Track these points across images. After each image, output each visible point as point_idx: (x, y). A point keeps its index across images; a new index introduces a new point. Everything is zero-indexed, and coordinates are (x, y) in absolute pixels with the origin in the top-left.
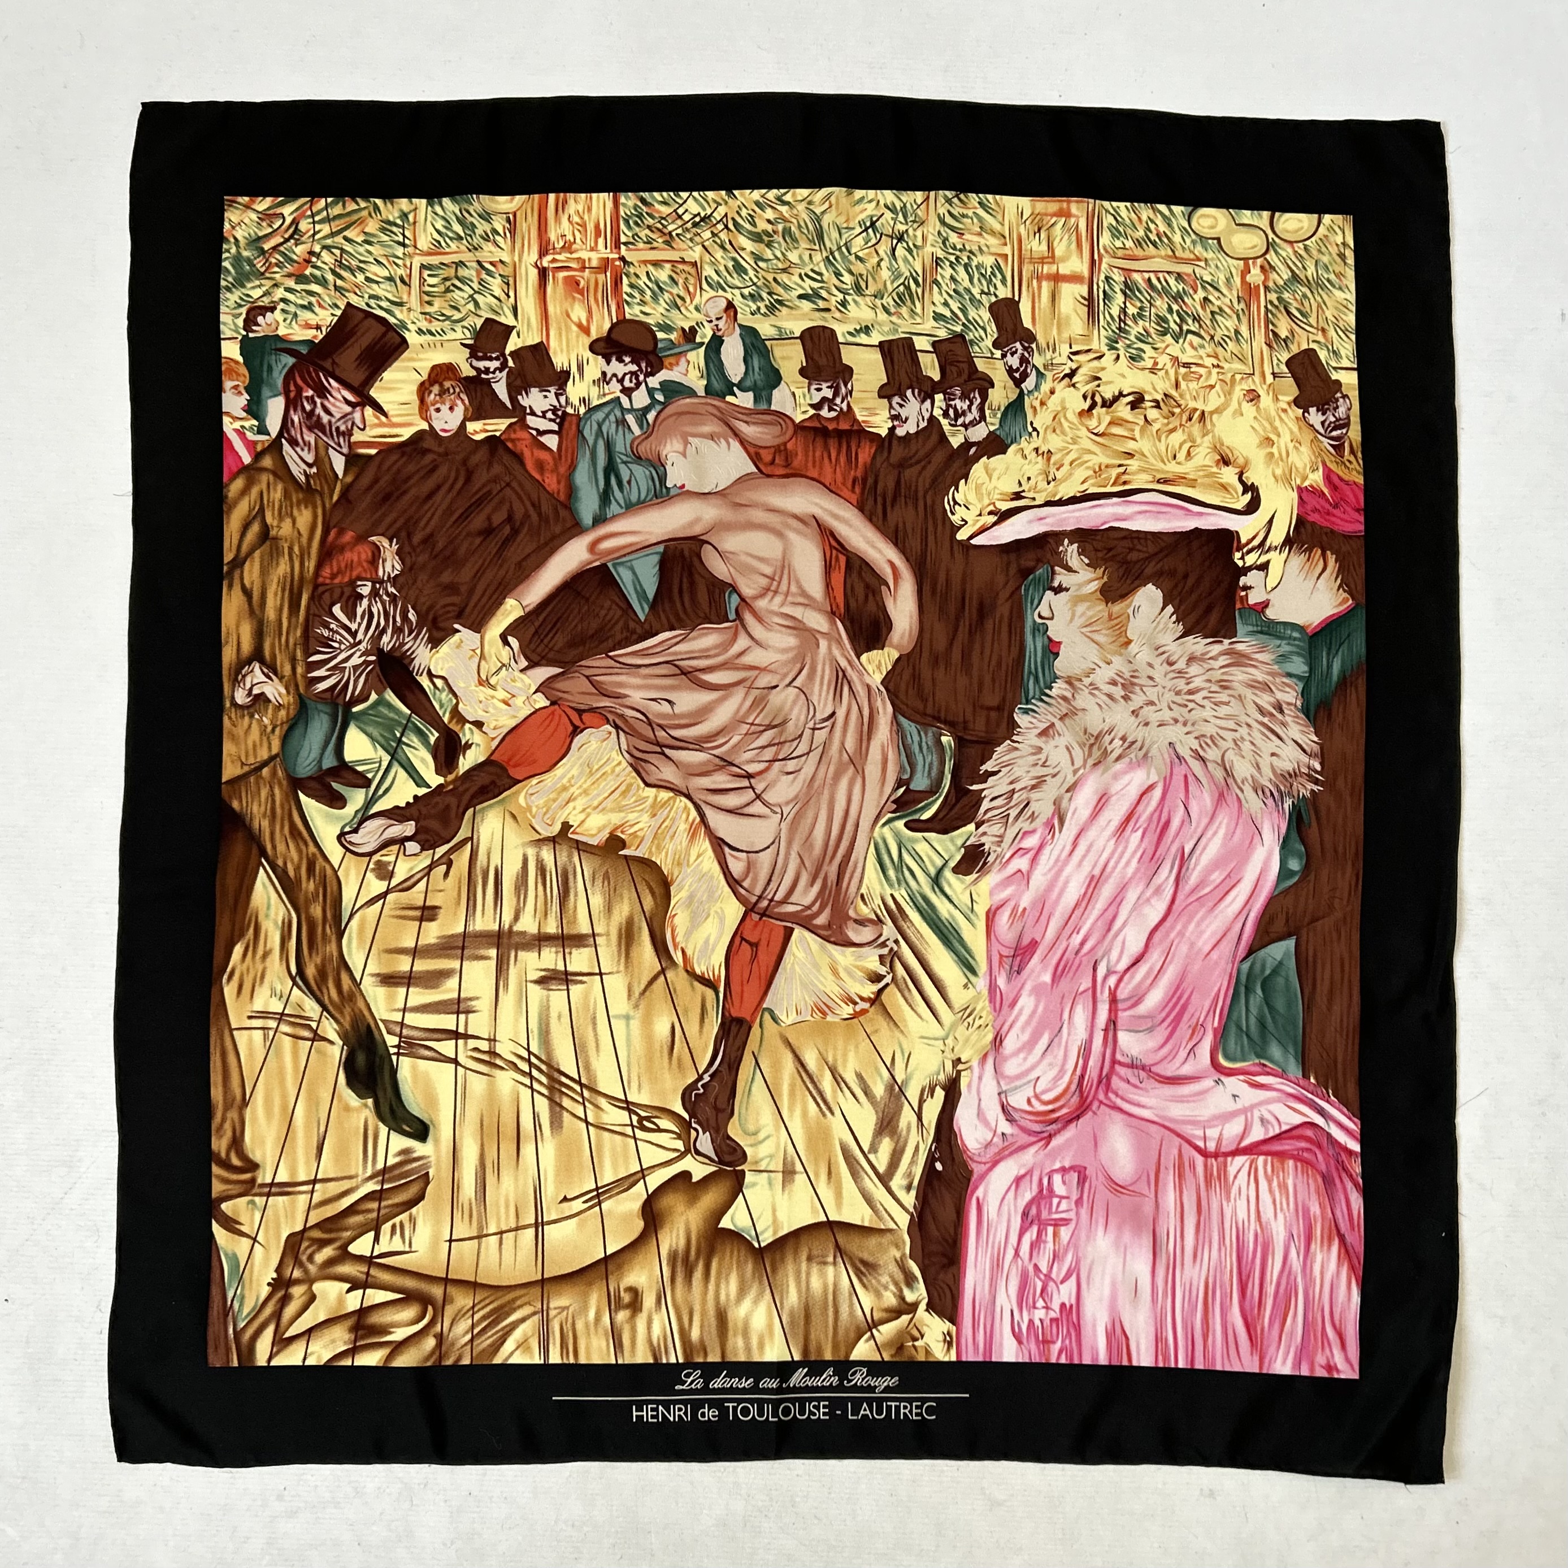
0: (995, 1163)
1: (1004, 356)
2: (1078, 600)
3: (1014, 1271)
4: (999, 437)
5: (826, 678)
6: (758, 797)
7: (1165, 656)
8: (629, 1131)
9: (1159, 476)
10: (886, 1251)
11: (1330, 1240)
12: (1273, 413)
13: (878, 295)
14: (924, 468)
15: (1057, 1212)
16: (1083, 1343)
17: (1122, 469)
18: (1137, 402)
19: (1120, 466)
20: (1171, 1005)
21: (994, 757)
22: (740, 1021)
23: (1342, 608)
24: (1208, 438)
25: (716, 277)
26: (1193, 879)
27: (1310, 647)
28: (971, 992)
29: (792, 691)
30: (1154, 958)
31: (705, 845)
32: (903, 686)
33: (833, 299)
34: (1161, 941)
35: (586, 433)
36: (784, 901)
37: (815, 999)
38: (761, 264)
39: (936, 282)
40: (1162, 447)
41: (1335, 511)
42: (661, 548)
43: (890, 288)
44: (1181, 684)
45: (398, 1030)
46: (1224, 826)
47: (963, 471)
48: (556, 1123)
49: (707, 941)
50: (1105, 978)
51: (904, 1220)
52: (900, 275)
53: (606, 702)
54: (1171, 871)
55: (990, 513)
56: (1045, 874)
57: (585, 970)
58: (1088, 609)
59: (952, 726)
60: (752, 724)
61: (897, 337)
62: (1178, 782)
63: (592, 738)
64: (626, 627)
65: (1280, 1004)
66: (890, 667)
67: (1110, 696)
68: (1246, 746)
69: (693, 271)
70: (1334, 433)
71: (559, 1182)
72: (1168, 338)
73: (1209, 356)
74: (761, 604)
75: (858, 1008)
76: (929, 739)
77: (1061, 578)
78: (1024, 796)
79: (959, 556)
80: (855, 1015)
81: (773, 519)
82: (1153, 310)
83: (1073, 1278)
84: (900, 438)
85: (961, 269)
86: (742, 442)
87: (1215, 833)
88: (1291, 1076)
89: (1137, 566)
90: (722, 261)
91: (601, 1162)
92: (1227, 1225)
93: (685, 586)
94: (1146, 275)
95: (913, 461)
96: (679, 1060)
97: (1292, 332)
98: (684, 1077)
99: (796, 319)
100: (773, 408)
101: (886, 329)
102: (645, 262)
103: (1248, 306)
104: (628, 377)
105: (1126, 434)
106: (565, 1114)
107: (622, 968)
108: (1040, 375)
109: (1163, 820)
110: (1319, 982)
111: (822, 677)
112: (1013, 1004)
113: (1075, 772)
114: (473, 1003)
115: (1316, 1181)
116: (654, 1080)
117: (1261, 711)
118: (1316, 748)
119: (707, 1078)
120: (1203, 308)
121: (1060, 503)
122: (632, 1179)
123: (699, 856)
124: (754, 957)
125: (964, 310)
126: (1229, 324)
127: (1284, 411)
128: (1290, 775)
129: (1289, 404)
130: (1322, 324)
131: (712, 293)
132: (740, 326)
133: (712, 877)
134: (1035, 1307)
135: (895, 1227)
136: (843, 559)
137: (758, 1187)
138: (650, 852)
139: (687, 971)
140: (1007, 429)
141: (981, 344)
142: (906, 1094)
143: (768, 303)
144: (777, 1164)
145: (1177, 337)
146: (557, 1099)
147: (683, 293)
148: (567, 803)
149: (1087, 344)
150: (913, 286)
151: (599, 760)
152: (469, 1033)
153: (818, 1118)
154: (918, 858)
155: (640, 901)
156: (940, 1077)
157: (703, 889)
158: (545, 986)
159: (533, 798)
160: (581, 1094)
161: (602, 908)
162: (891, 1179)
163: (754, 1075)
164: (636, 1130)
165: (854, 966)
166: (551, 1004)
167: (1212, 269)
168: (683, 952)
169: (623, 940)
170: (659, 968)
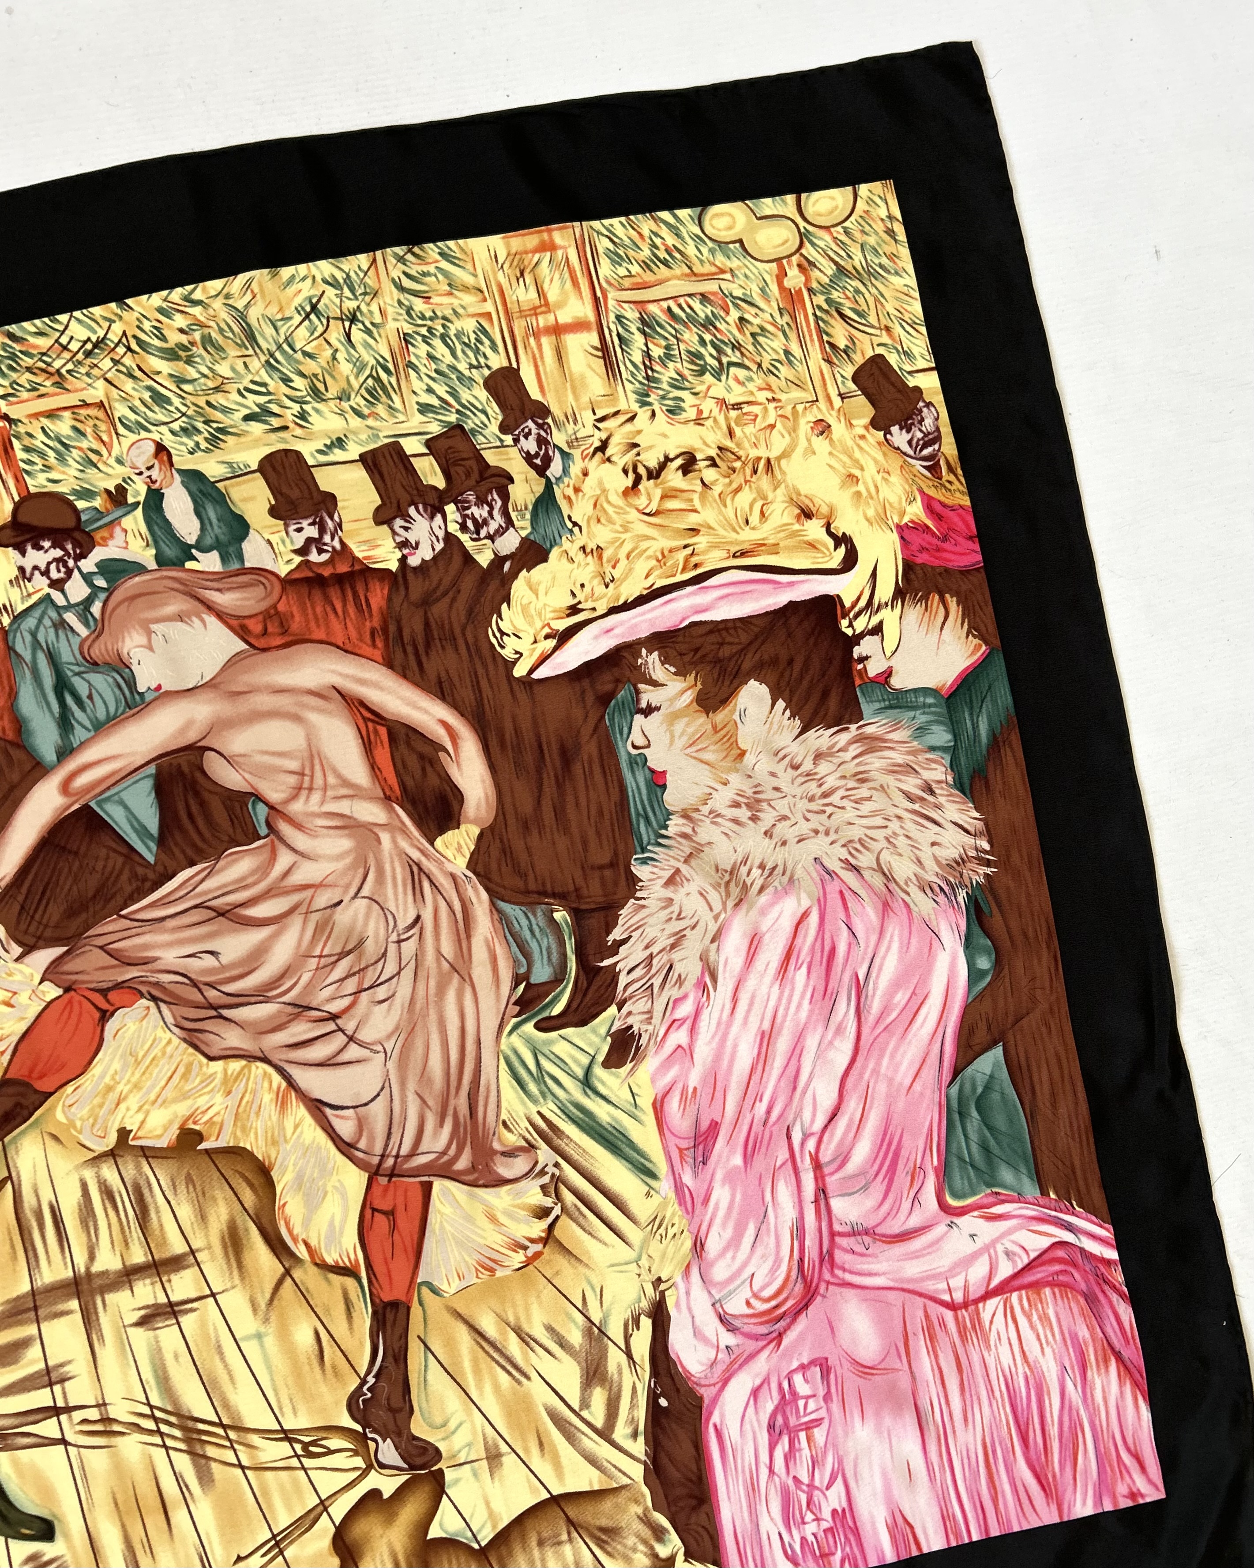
0: (725, 1382)
2: (675, 716)
3: (772, 1492)
4: (534, 542)
6: (351, 1039)
7: (788, 759)
8: (295, 1462)
9: (733, 549)
10: (625, 1511)
11: (1106, 1362)
12: (850, 443)
13: (344, 396)
14: (454, 599)
15: (805, 1415)
16: (865, 1545)
17: (689, 551)
18: (689, 464)
19: (685, 547)
20: (881, 1154)
21: (620, 922)
22: (394, 1305)
23: (975, 658)
24: (781, 491)
25: (132, 416)
26: (876, 1006)
27: (949, 712)
28: (656, 1199)
29: (361, 904)
30: (852, 1106)
31: (300, 1112)
32: (494, 866)
33: (288, 412)
34: (855, 1086)
35: (19, 647)
36: (413, 1154)
37: (477, 1256)
38: (187, 387)
39: (410, 365)
40: (730, 512)
41: (946, 545)
42: (152, 769)
43: (356, 385)
46: (896, 938)
47: (503, 593)
48: (205, 1478)
49: (331, 1224)
50: (803, 1144)
51: (637, 1472)
52: (364, 366)
53: (133, 973)
54: (849, 1004)
55: (547, 637)
57: (193, 1295)
59: (562, 897)
60: (320, 956)
61: (380, 444)
62: (834, 900)
63: (127, 1020)
64: (134, 875)
65: (1000, 1121)
66: (472, 847)
67: (736, 821)
68: (901, 842)
69: (101, 414)
70: (926, 452)
71: (227, 1542)
72: (708, 377)
73: (760, 389)
74: (297, 808)
75: (530, 1253)
76: (539, 920)
77: (648, 696)
78: (665, 958)
80: (529, 1262)
81: (283, 702)
82: (682, 346)
84: (415, 569)
85: (437, 342)
86: (221, 616)
87: (889, 948)
88: (1029, 1197)
89: (732, 663)
90: (136, 394)
91: (270, 1506)
92: (993, 1376)
93: (195, 808)
94: (665, 304)
95: (438, 593)
96: (334, 1367)
97: (851, 339)
98: (345, 1385)
99: (250, 449)
100: (248, 565)
101: (363, 437)
102: (36, 416)
103: (794, 318)
104: (53, 567)
105: (683, 506)
106: (214, 1465)
107: (237, 1281)
108: (565, 456)
109: (827, 948)
110: (1037, 1087)
111: (394, 878)
113: (716, 918)
114: (66, 1369)
115: (1078, 1303)
116: (309, 1397)
118: (980, 825)
119: (371, 1380)
120: (741, 330)
121: (627, 607)
122: (312, 1516)
123: (296, 1127)
124: (394, 1227)
125: (454, 394)
126: (775, 344)
127: (862, 437)
128: (958, 863)
129: (866, 428)
130: (884, 321)
131: (133, 437)
132: (179, 471)
133: (319, 1148)
134: (804, 1523)
135: (629, 1481)
136: (383, 731)
137: (461, 1484)
138: (235, 1137)
139: (316, 1264)
140: (542, 531)
141: (484, 432)
142: (608, 1334)
143: (207, 435)
144: (477, 1451)
145: (717, 375)
146: (200, 1452)
147: (95, 445)
148: (118, 1105)
149: (614, 406)
150: (383, 376)
151: (144, 1043)
152: (71, 1405)
153: (513, 1388)
154: (559, 1062)
155: (238, 1199)
156: (642, 1305)
157: (311, 1164)
158: (149, 1326)
159: (73, 1109)
160: (228, 1438)
161: (193, 1219)
162: (613, 1432)
163: (426, 1361)
164: (302, 1459)
165: (514, 1206)
166: (162, 1344)
167: (742, 280)
168: (306, 1244)
169: (230, 1249)
170: (282, 1270)
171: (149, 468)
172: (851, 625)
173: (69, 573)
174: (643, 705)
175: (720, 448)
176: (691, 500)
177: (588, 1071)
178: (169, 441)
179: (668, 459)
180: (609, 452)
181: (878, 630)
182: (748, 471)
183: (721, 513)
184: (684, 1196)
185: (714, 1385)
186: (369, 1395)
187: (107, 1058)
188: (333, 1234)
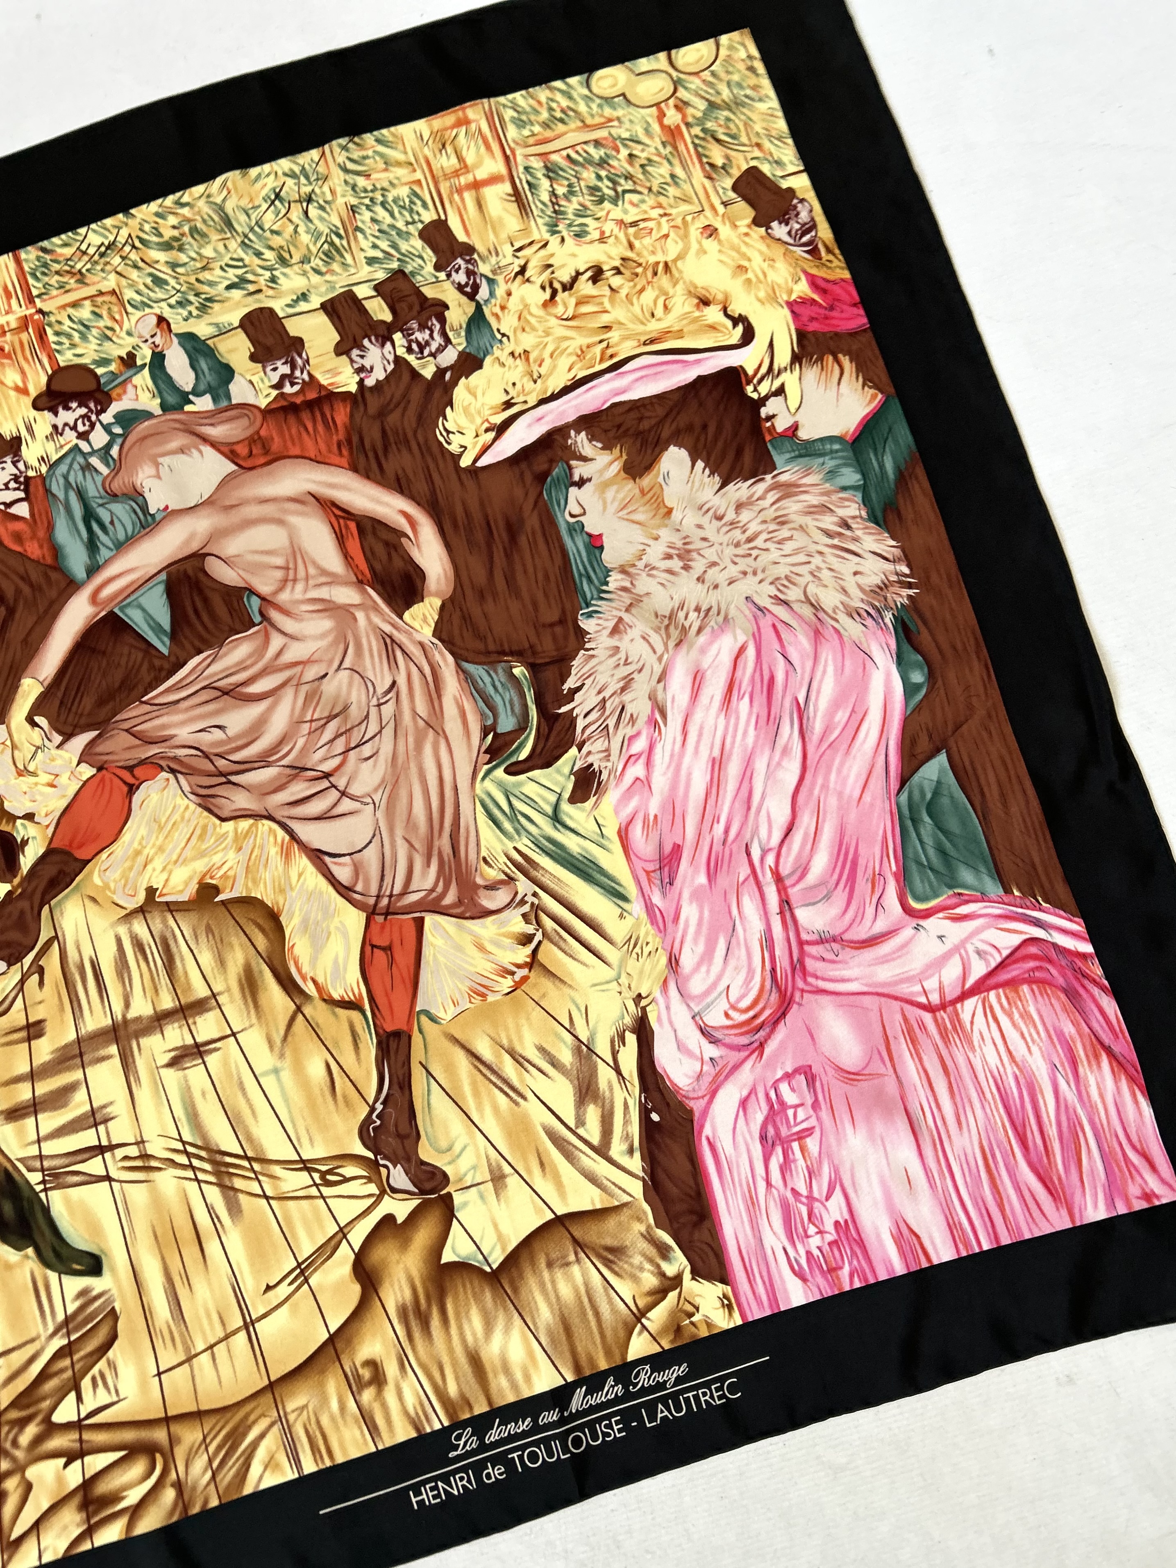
0: (713, 1093)
1: (449, 276)
2: (605, 486)
3: (772, 1204)
4: (469, 354)
5: (375, 649)
7: (711, 513)
8: (314, 1191)
9: (643, 339)
10: (628, 1229)
11: (1097, 1057)
12: (736, 241)
13: (305, 260)
14: (405, 409)
16: (872, 1257)
17: (604, 344)
19: (601, 342)
20: (840, 864)
21: (573, 672)
22: (397, 1034)
24: (680, 288)
25: (138, 298)
26: (818, 726)
28: (629, 921)
30: (806, 821)
31: (303, 862)
32: (456, 632)
33: (261, 278)
34: (807, 803)
35: (54, 489)
36: (405, 892)
37: (469, 983)
38: (180, 270)
39: (357, 229)
40: (637, 309)
41: (834, 314)
42: (163, 576)
43: (314, 250)
44: (737, 535)
45: (38, 1164)
46: (830, 662)
47: (446, 399)
48: (234, 1209)
49: (336, 961)
51: (636, 1188)
52: (320, 235)
53: (154, 750)
55: (487, 431)
56: (665, 773)
57: (216, 1035)
58: (617, 492)
59: (519, 655)
60: (311, 721)
62: (768, 634)
63: (151, 791)
64: (152, 667)
65: (953, 825)
66: (436, 617)
67: (670, 572)
68: (825, 575)
69: (113, 299)
70: (805, 239)
71: (256, 1273)
72: (607, 205)
73: (653, 208)
74: (284, 597)
75: (517, 977)
76: (500, 676)
77: (580, 470)
79: (470, 483)
80: (517, 986)
81: (268, 510)
82: (582, 183)
83: (838, 1192)
84: (371, 388)
85: (379, 209)
86: (214, 445)
87: (824, 672)
88: (992, 896)
89: (653, 433)
90: (140, 281)
91: (294, 1235)
93: (199, 604)
94: (564, 153)
95: (392, 406)
96: (345, 1097)
97: (727, 157)
98: (355, 1114)
99: (230, 310)
100: (234, 401)
101: (323, 289)
102: (64, 307)
103: (676, 148)
104: (80, 422)
106: (242, 1197)
107: (254, 1020)
108: (491, 282)
109: (766, 678)
110: (986, 789)
111: (371, 650)
112: (676, 918)
113: (660, 659)
114: (109, 1110)
115: (1058, 998)
116: (324, 1128)
117: (829, 534)
118: (897, 552)
119: (379, 1107)
120: (631, 164)
121: (554, 397)
122: (333, 1243)
123: (300, 875)
124: (392, 962)
125: (395, 246)
126: (661, 171)
127: (746, 234)
128: (881, 589)
129: (749, 226)
130: (755, 140)
131: (139, 314)
132: (177, 335)
133: (321, 893)
134: (807, 1237)
135: (630, 1199)
136: (352, 525)
137: (470, 1206)
138: (248, 889)
139: (324, 1000)
140: (475, 344)
141: (422, 273)
142: (596, 1051)
143: (197, 304)
144: (482, 1173)
145: (615, 201)
146: (228, 1183)
147: (109, 323)
148: (145, 866)
149: (528, 237)
150: (336, 240)
151: (165, 811)
152: (114, 1143)
153: (511, 1109)
154: (529, 801)
155: (252, 944)
156: (625, 1021)
157: (314, 908)
158: (179, 1066)
159: (107, 873)
160: (252, 1169)
161: (213, 964)
162: (609, 1148)
163: (428, 1085)
164: (321, 1188)
165: (499, 935)
166: (190, 1083)
167: (627, 125)
168: (314, 981)
169: (247, 991)
170: (294, 1007)
171: (152, 336)
172: (755, 390)
173: (92, 426)
174: (576, 478)
175: (623, 259)
176: (602, 303)
177: (556, 807)
178: (167, 313)
179: (578, 274)
180: (527, 274)
181: (780, 391)
182: (649, 274)
183: (629, 311)
184: (655, 916)
185: (703, 1097)
186: (378, 1122)
187: (135, 826)
188: (338, 971)
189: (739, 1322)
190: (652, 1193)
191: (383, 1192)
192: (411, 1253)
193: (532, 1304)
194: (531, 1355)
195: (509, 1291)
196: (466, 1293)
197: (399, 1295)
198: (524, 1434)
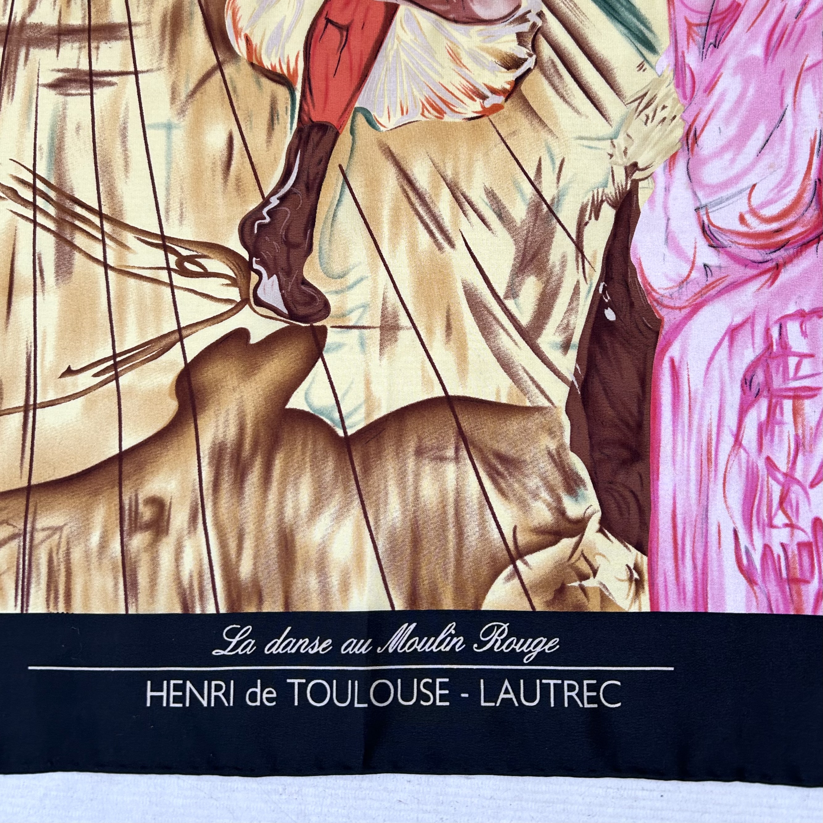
8: (163, 276)
10: (534, 441)
15: (796, 378)
22: (323, 127)
28: (649, 75)
48: (63, 267)
49: (280, 26)
51: (560, 394)
57: (116, 68)
71: (62, 349)
75: (488, 104)
96: (238, 180)
98: (243, 202)
106: (78, 256)
107: (165, 64)
112: (710, 88)
116: (201, 207)
119: (274, 201)
122: (165, 342)
135: (547, 404)
137: (344, 350)
139: (252, 64)
142: (559, 215)
144: (372, 316)
146: (69, 236)
153: (432, 252)
156: (607, 191)
158: (63, 90)
160: (101, 228)
162: (539, 335)
163: (341, 195)
164: (173, 274)
165: (483, 49)
166: (68, 112)
169: (168, 29)
170: (214, 62)
184: (684, 78)
185: (680, 309)
186: (268, 220)
189: (646, 608)
190: (579, 406)
191: (245, 301)
192: (253, 384)
193: (381, 495)
194: (359, 557)
195: (358, 469)
196: (303, 453)
197: (221, 430)
198: (317, 659)
